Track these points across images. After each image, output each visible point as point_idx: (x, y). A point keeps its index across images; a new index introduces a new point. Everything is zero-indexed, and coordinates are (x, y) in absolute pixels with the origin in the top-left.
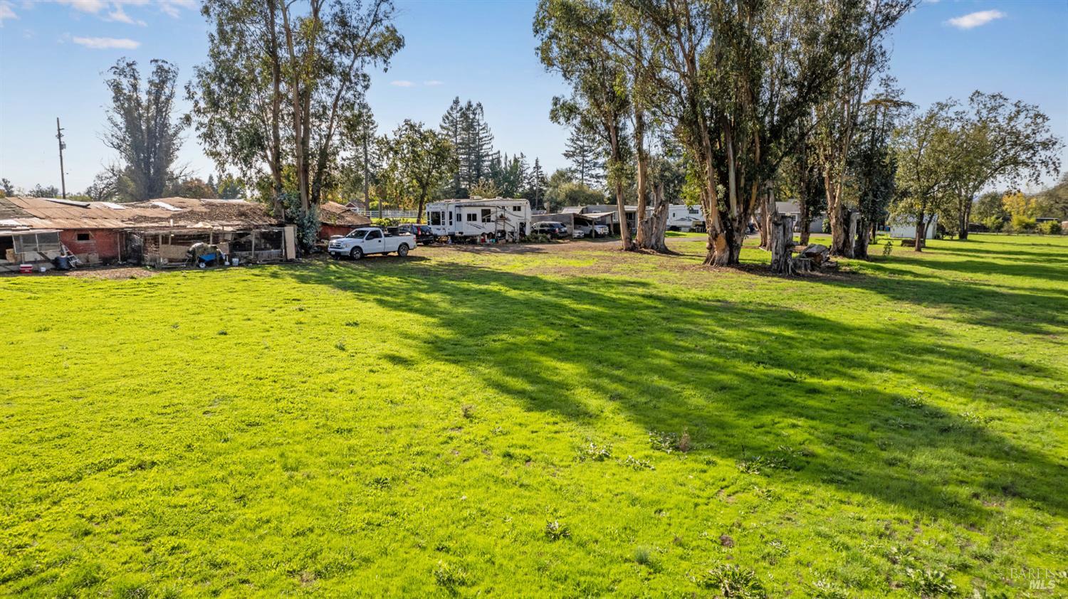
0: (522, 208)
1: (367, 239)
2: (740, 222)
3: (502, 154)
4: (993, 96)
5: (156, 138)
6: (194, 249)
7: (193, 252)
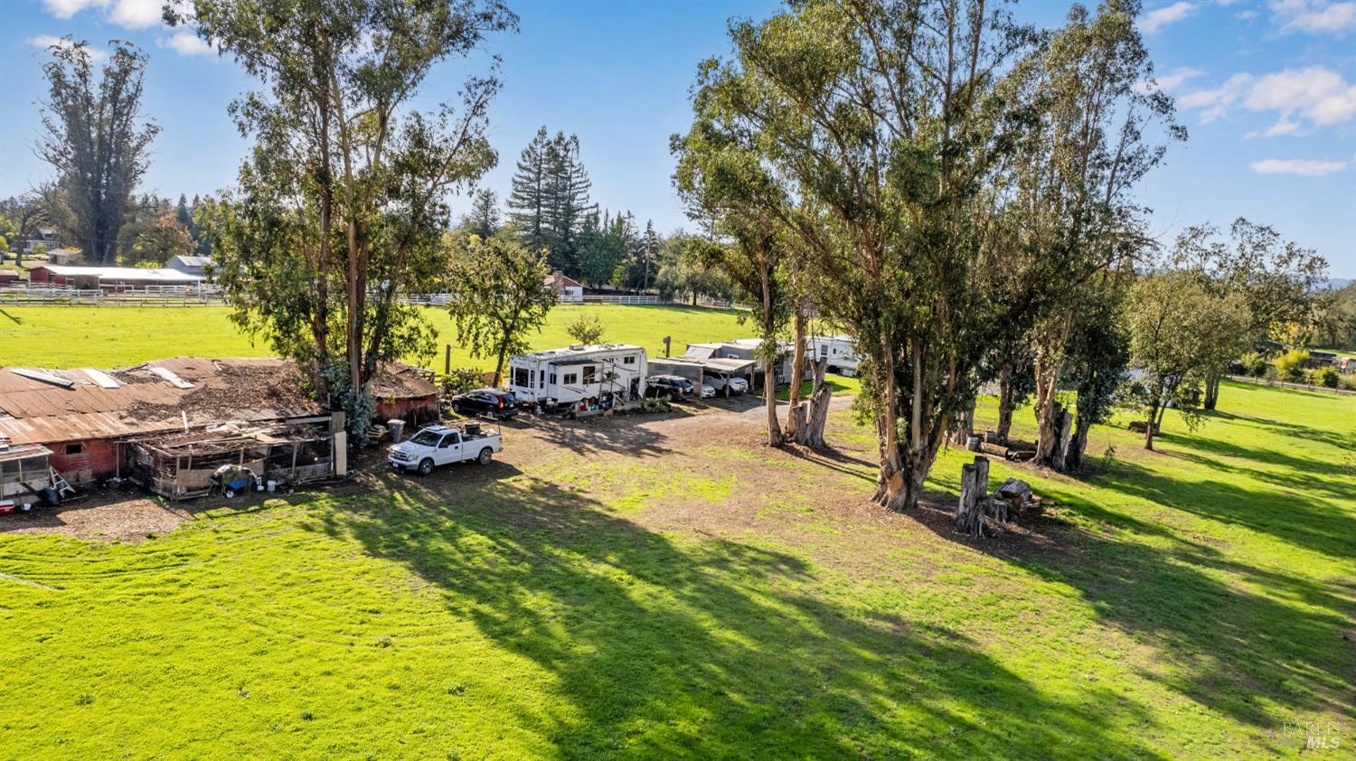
0: (636, 360)
1: (440, 447)
2: (923, 458)
3: (602, 208)
4: (1262, 229)
5: (111, 151)
6: (220, 475)
7: (219, 478)
